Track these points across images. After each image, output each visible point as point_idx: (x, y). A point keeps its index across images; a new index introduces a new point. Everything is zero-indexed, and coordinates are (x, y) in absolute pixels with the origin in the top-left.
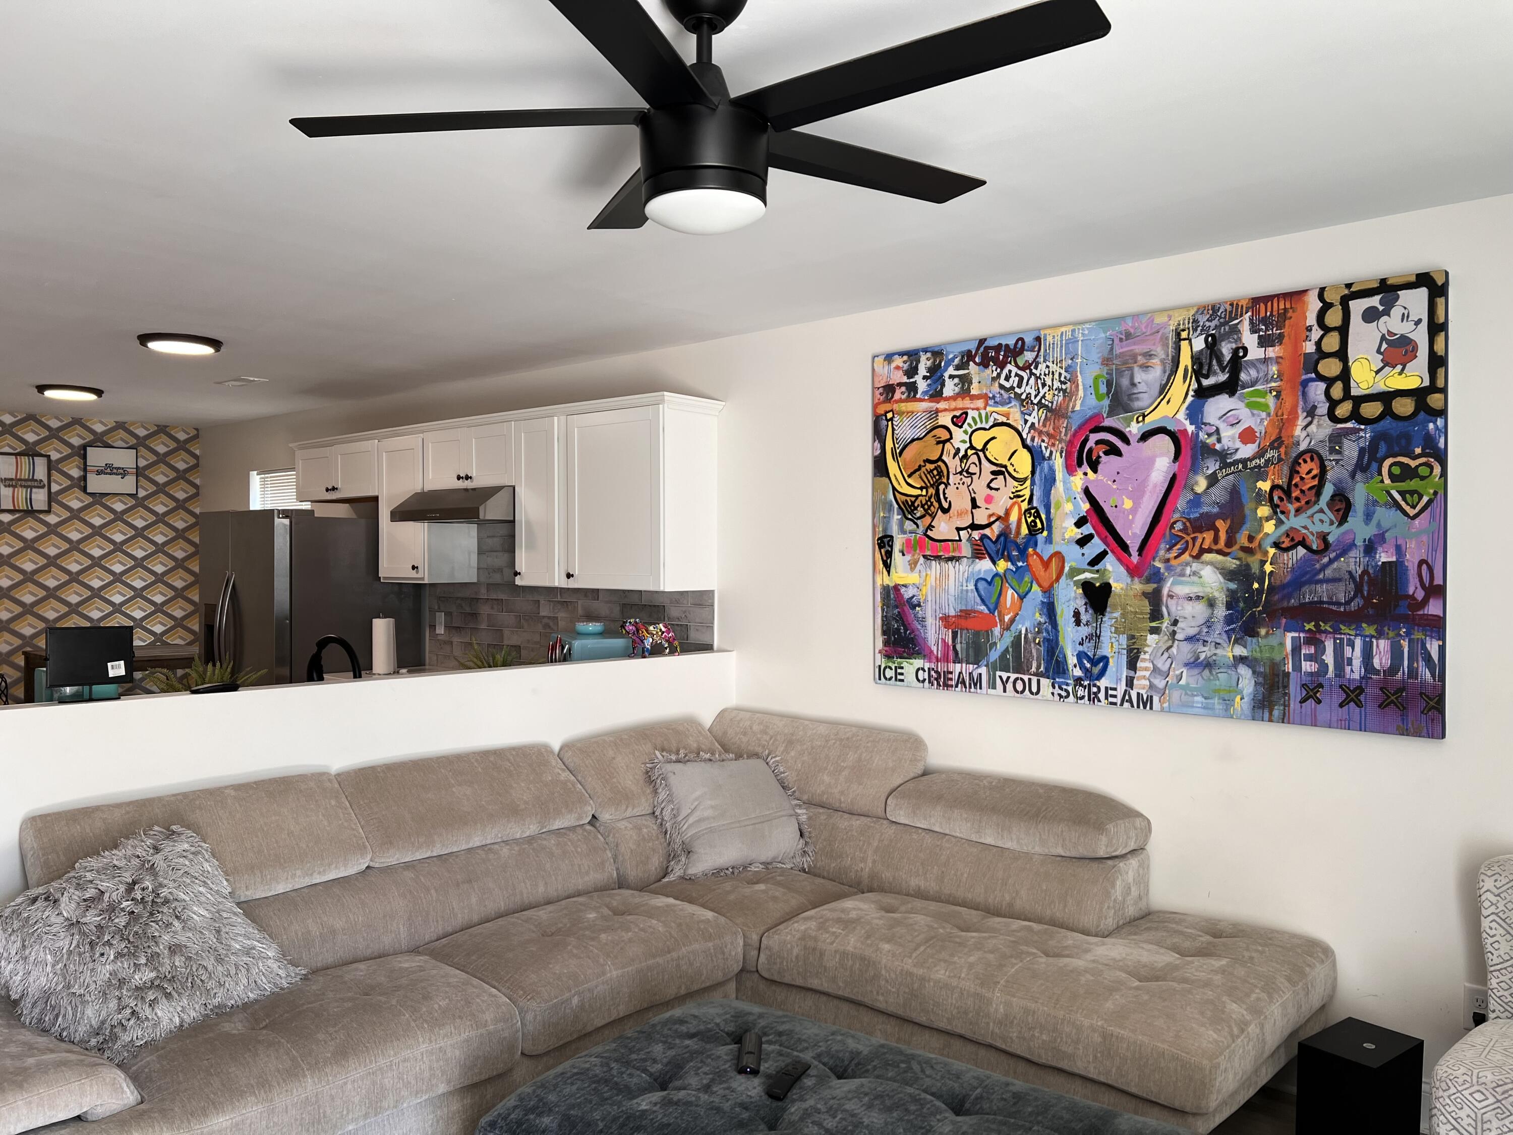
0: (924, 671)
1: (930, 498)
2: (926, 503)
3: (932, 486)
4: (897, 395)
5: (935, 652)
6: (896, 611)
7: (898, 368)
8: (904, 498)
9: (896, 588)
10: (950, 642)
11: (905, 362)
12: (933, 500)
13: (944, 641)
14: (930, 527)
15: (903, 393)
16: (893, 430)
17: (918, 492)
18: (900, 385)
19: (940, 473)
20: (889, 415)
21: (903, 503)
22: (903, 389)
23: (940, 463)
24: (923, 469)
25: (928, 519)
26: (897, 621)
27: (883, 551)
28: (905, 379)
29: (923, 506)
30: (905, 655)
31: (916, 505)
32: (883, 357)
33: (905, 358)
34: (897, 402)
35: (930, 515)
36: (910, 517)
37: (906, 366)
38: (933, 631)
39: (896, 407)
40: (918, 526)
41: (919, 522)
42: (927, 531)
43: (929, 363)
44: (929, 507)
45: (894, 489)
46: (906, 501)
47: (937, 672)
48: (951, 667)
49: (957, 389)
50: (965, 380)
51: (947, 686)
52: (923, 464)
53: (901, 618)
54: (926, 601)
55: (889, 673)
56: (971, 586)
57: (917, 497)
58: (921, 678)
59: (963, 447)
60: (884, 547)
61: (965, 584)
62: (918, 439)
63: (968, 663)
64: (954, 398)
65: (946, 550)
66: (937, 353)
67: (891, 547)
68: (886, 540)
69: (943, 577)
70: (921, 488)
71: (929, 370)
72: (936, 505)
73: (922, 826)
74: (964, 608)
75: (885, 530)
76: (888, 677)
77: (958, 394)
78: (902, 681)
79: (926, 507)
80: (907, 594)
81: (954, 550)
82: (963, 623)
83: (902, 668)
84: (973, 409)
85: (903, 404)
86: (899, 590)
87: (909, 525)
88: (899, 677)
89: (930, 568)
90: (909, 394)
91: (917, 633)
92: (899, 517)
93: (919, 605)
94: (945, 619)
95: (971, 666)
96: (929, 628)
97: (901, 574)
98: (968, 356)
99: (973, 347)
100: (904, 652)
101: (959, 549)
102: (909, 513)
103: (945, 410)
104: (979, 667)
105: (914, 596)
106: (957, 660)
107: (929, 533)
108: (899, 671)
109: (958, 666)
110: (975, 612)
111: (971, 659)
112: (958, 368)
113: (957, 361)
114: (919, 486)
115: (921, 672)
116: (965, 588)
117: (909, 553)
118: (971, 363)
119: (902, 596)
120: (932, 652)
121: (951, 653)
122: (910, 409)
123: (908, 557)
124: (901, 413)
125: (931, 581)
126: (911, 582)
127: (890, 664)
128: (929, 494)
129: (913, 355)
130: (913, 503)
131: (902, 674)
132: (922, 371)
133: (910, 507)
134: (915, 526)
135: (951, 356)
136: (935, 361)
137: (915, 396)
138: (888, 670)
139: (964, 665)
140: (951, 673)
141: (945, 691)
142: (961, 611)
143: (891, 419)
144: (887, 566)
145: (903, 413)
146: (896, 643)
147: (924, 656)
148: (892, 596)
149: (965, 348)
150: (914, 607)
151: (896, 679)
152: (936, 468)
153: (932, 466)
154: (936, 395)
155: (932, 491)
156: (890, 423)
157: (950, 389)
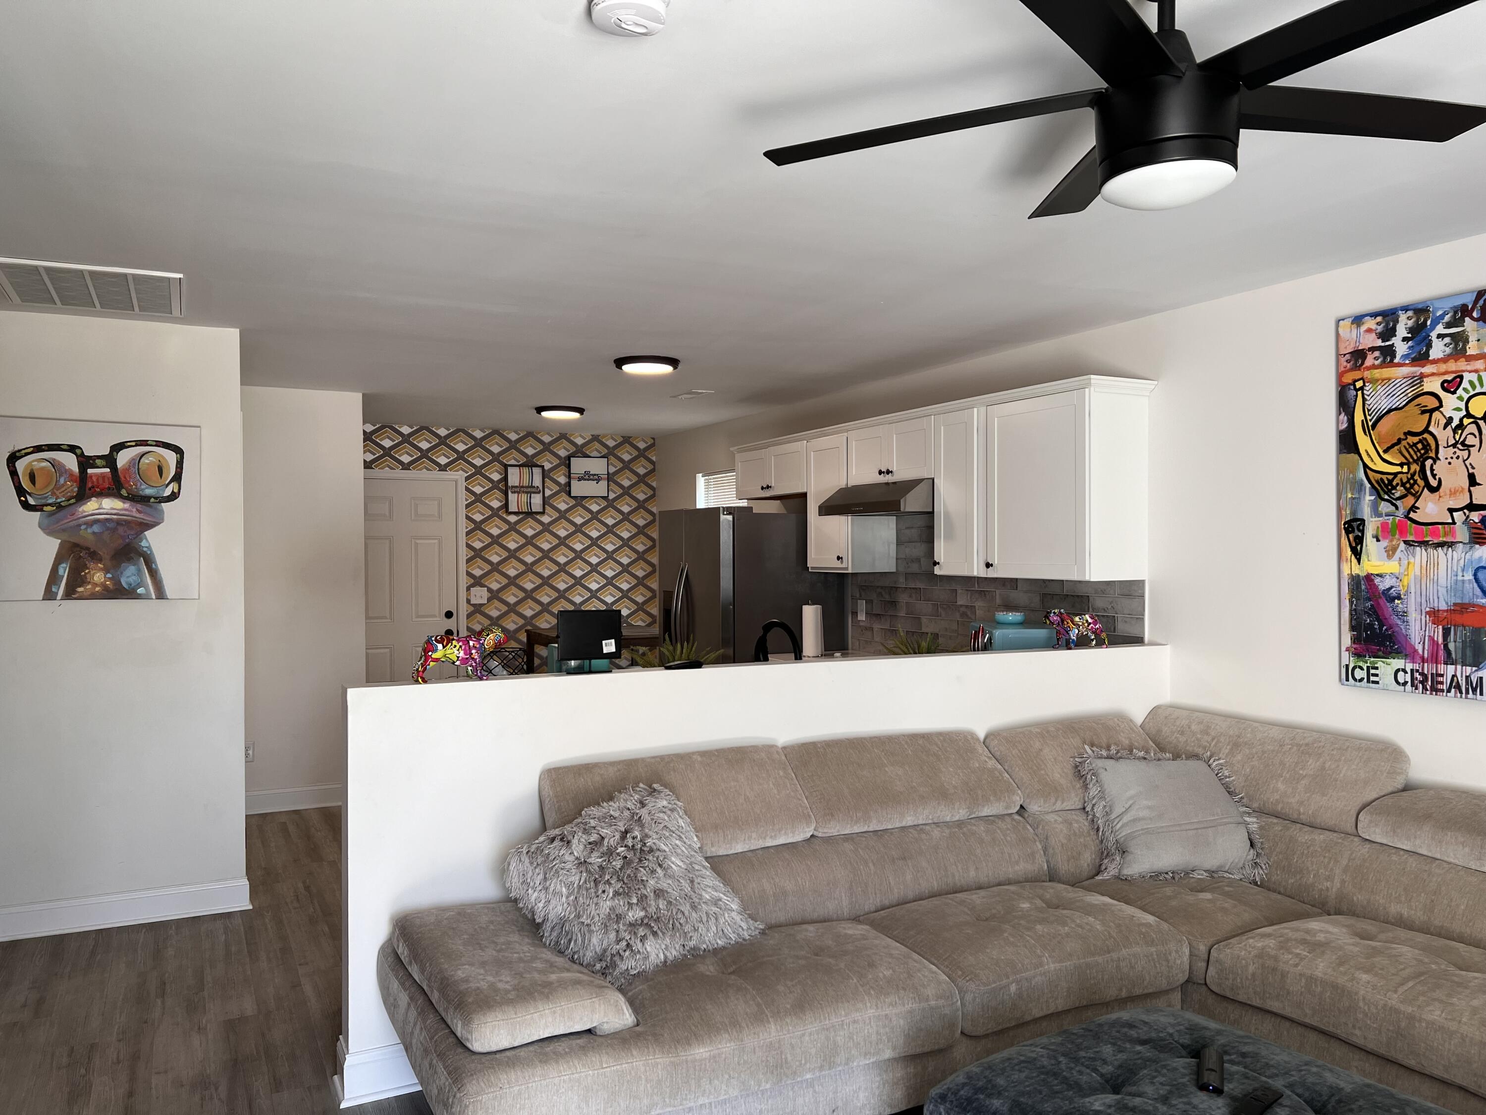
0: (1406, 672)
1: (1413, 475)
2: (1408, 481)
3: (1415, 461)
4: (1369, 361)
5: (1420, 652)
6: (1369, 604)
7: (1369, 330)
8: (1379, 476)
9: (1369, 578)
10: (1440, 640)
11: (1378, 324)
12: (1416, 477)
13: (1431, 639)
14: (1414, 508)
15: (1376, 358)
16: (1364, 400)
17: (1398, 469)
18: (1373, 349)
19: (1426, 447)
20: (1359, 384)
21: (1377, 482)
22: (1377, 354)
23: (1426, 435)
24: (1404, 443)
25: (1410, 500)
26: (1369, 616)
27: (1351, 536)
28: (1379, 343)
29: (1403, 485)
30: (1380, 653)
31: (1394, 483)
32: (1351, 320)
33: (1379, 319)
34: (1368, 368)
35: (1413, 495)
36: (1386, 497)
37: (1380, 328)
38: (1418, 627)
39: (1367, 374)
40: (1397, 508)
41: (1398, 503)
42: (1409, 513)
43: (1410, 323)
44: (1412, 486)
45: (1365, 466)
46: (1382, 479)
47: (1422, 674)
48: (1442, 668)
49: (1448, 350)
50: (1459, 341)
51: (1435, 690)
52: (1403, 437)
53: (1376, 612)
54: (1407, 593)
55: (1359, 674)
56: (1469, 576)
57: (1395, 475)
58: (1401, 680)
59: (1457, 417)
60: (1353, 531)
61: (1460, 574)
62: (1396, 409)
63: (1464, 664)
64: (1445, 360)
65: (1435, 534)
66: (1420, 311)
67: (1363, 532)
68: (1355, 524)
69: (1429, 566)
70: (1401, 465)
71: (1411, 330)
72: (1421, 483)
73: (1404, 848)
74: (1459, 601)
75: (1353, 512)
76: (1358, 677)
77: (1448, 355)
78: (1377, 683)
79: (1408, 485)
80: (1383, 585)
81: (1446, 534)
82: (1458, 618)
83: (1377, 668)
84: (1470, 372)
85: (1376, 371)
86: (1373, 580)
87: (1385, 507)
88: (1372, 678)
89: (1414, 556)
90: (1385, 358)
91: (1397, 629)
92: (1373, 498)
93: (1399, 598)
94: (1434, 615)
95: (1469, 668)
96: (1412, 623)
97: (1375, 562)
98: (1464, 312)
99: (1469, 300)
100: (1379, 650)
101: (1453, 534)
102: (1386, 493)
103: (1433, 374)
104: (1479, 669)
105: (1392, 587)
106: (1449, 661)
107: (1412, 515)
108: (1372, 671)
109: (1451, 669)
110: (1474, 606)
111: (1469, 659)
112: (1448, 325)
113: (1447, 318)
114: (1398, 463)
115: (1401, 674)
116: (1460, 578)
117: (1385, 538)
118: (1467, 319)
119: (1376, 587)
120: (1416, 651)
121: (1442, 653)
122: (1384, 376)
123: (1384, 543)
124: (1374, 381)
125: (1415, 570)
126: (1389, 572)
127: (1361, 664)
128: (1412, 471)
129: (1389, 316)
130: (1390, 482)
131: (1377, 675)
132: (1402, 331)
133: (1386, 486)
134: (1393, 508)
135: (1439, 313)
136: (1418, 320)
137: (1392, 361)
138: (1357, 671)
139: (1459, 667)
140: (1442, 675)
141: (1434, 697)
142: (1455, 604)
143: (1362, 389)
144: (1357, 554)
145: (1378, 380)
146: (1368, 640)
147: (1406, 655)
148: (1363, 587)
149: (1459, 302)
150: (1392, 599)
151: (1368, 681)
152: (1420, 441)
153: (1416, 439)
154: (1421, 358)
155: (1415, 467)
156: (1360, 393)
157: (1438, 349)
